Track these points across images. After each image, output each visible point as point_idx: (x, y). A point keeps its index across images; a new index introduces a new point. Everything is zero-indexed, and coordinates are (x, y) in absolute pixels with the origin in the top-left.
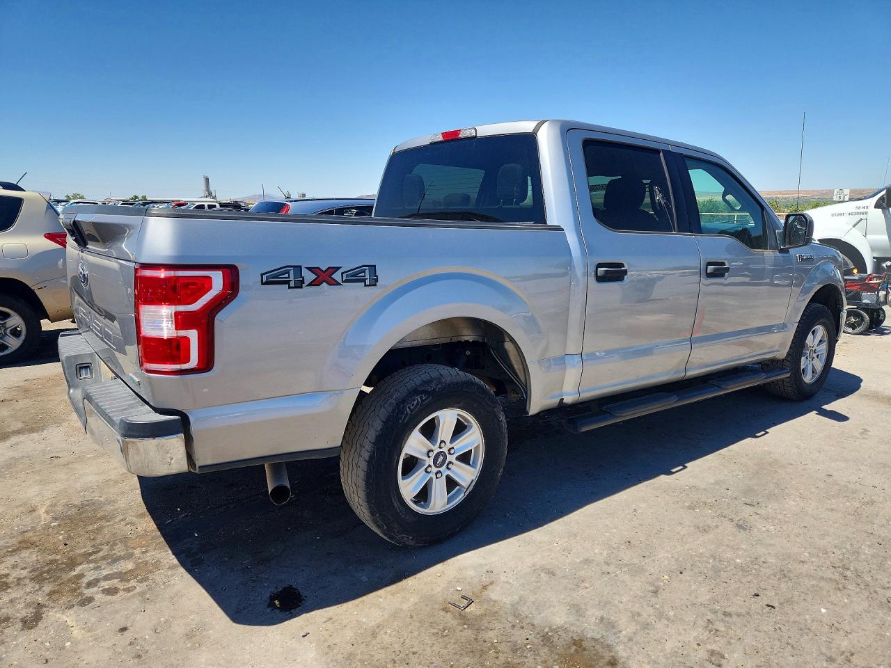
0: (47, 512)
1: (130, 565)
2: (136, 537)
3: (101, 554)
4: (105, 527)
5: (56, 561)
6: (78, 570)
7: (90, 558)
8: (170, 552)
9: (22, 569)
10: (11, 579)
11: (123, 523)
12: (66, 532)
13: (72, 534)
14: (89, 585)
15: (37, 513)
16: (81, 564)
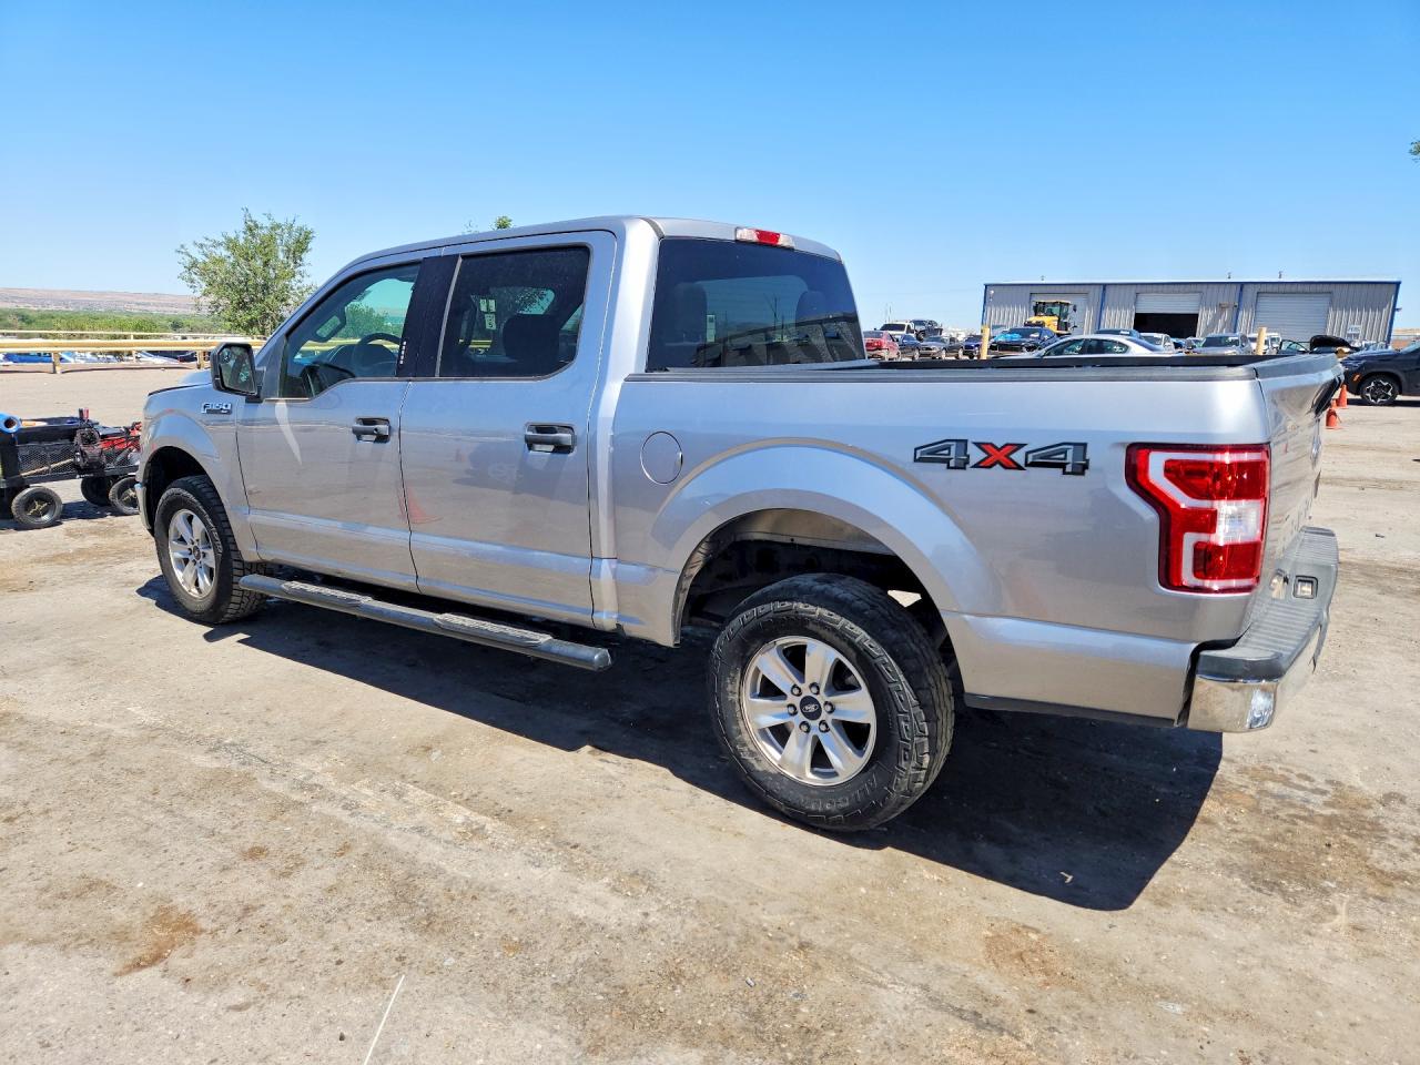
0: (1334, 912)
1: (1270, 785)
2: (1238, 804)
3: (1292, 811)
4: (1265, 837)
5: (1349, 834)
6: (1328, 812)
7: (1306, 814)
8: (1218, 773)
9: (1395, 848)
10: (1412, 844)
11: (1239, 827)
12: (1319, 862)
13: (1313, 853)
14: (1324, 793)
15: (1352, 920)
16: (1321, 815)
